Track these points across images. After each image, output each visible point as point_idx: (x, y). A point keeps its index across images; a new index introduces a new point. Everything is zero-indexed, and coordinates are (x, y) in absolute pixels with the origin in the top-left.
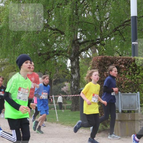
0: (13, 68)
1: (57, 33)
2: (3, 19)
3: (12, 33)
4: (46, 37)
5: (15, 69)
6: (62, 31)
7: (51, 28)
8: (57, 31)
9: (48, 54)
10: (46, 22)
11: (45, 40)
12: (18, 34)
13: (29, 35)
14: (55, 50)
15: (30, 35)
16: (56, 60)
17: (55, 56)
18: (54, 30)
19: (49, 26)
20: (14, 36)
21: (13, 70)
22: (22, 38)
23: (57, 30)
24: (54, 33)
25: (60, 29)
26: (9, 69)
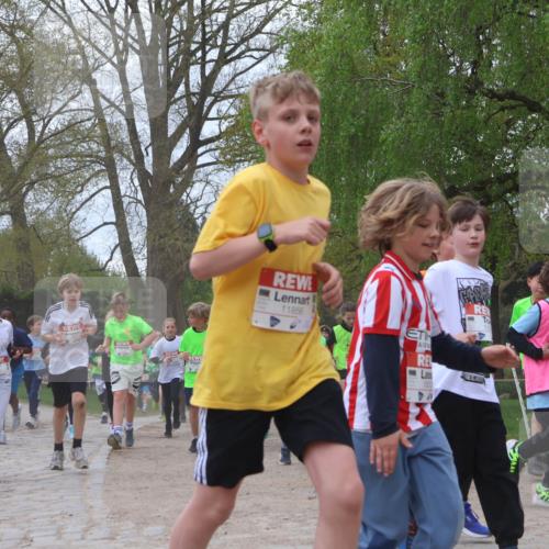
0: (353, 248)
1: (513, 108)
2: (316, 72)
3: (348, 121)
4: (472, 128)
5: (359, 252)
6: (531, 98)
7: (491, 91)
8: (513, 102)
9: (483, 189)
10: (470, 71)
11: (469, 138)
12: (367, 124)
13: (409, 122)
14: (509, 171)
15: (414, 125)
16: (511, 208)
17: (508, 195)
18: (501, 98)
19: (482, 84)
20: (353, 130)
21: (352, 256)
22: (383, 136)
23: (512, 95)
24: (502, 109)
25: (523, 93)
26: (338, 254)
